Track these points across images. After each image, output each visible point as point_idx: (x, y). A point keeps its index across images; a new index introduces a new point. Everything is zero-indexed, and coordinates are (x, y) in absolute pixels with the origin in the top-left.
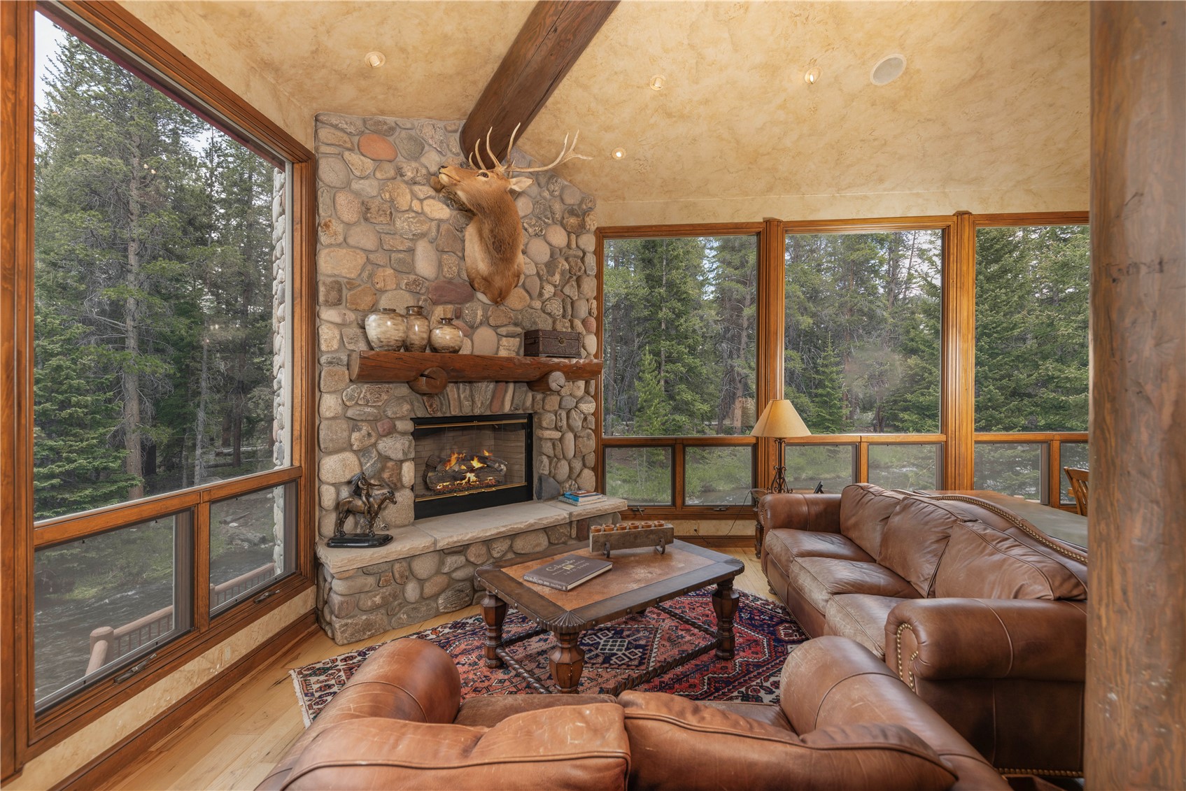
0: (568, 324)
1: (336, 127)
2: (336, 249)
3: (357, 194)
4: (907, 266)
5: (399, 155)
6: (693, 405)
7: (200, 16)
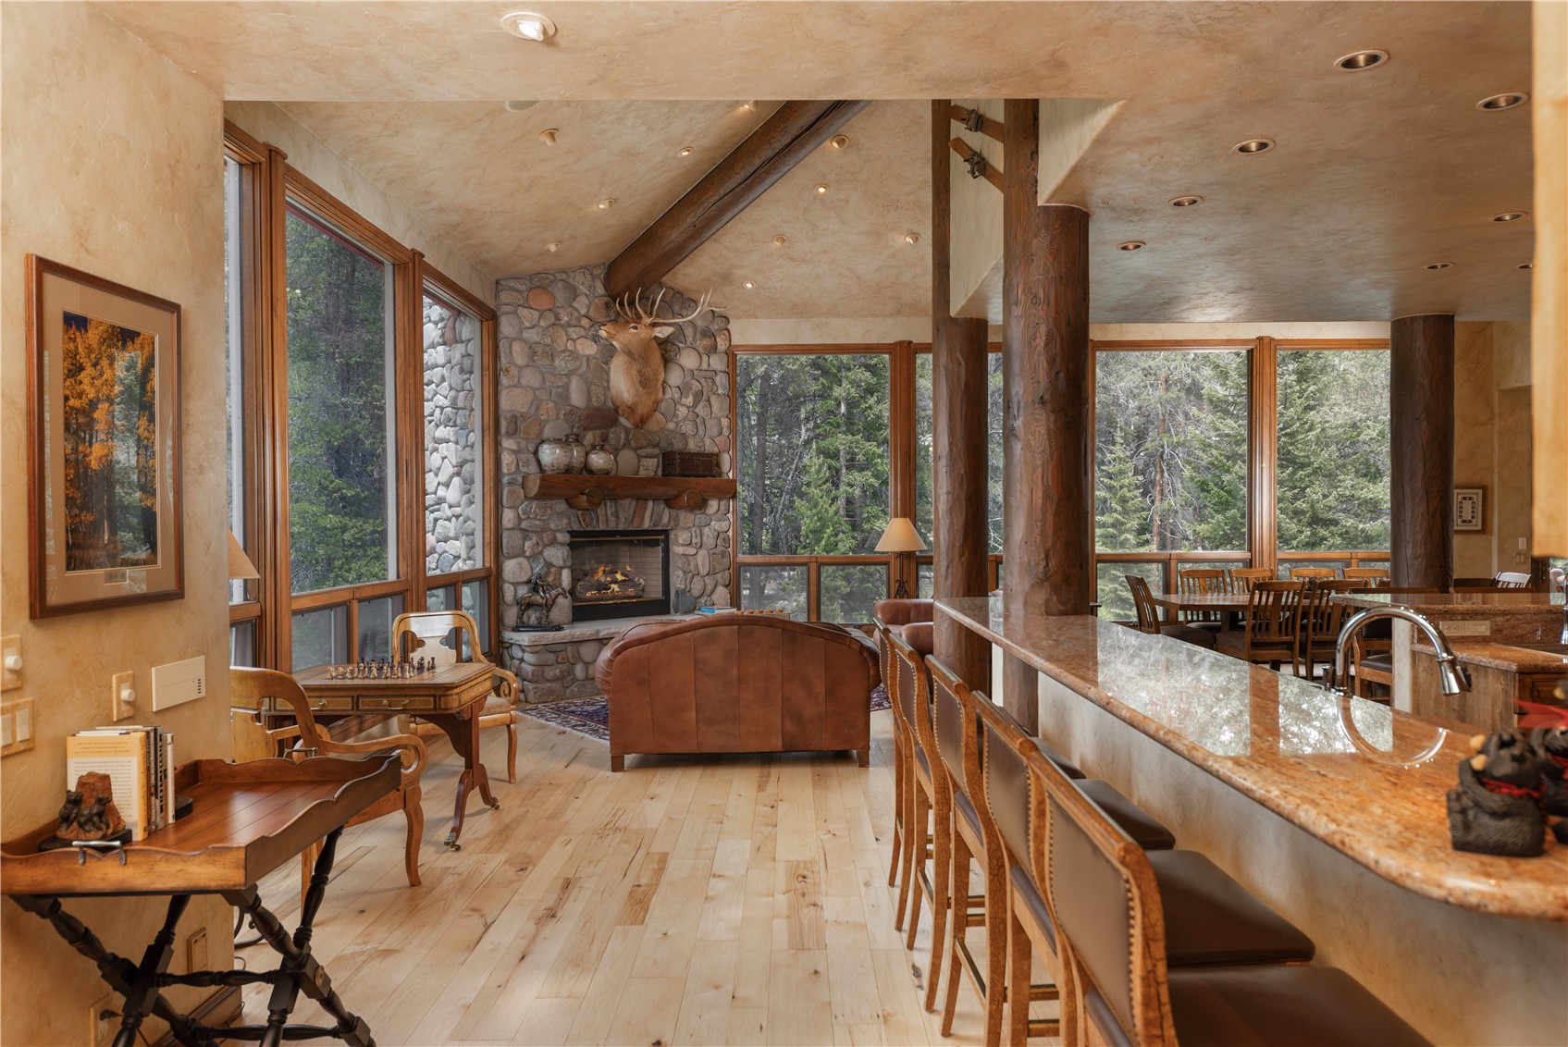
0: (701, 445)
1: (512, 289)
2: (512, 389)
3: (526, 341)
5: (557, 303)
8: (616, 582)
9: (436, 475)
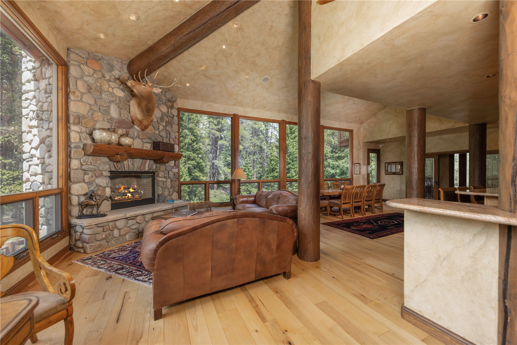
0: (168, 140)
1: (77, 54)
2: (78, 102)
3: (86, 82)
4: (271, 132)
5: (103, 69)
6: (200, 178)
7: (37, 8)
8: (130, 192)
9: (30, 144)
